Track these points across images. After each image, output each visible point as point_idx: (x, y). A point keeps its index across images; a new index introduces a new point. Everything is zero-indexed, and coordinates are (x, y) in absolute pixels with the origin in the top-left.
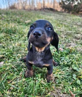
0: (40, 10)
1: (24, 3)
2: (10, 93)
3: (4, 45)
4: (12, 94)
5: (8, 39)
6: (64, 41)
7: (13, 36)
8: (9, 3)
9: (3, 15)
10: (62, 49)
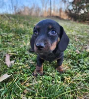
5: (17, 39)
6: (78, 44)
7: (23, 36)
8: (15, 9)
9: (11, 18)
10: (79, 52)
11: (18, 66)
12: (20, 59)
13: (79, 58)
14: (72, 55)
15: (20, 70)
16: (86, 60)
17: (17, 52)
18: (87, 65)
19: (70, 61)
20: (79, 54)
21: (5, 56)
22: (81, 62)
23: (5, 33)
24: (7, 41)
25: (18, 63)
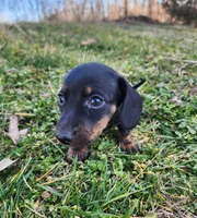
0: (118, 21)
1: (78, 8)
2: (42, 208)
3: (29, 93)
4: (47, 210)
5: (40, 81)
6: (182, 83)
7: (51, 73)
8: (44, 8)
11: (34, 140)
12: (40, 125)
13: (178, 117)
14: (163, 110)
15: (37, 149)
16: (194, 120)
17: (35, 110)
18: (193, 132)
19: (155, 125)
20: (178, 107)
21: (8, 120)
22: (180, 126)
23: (13, 69)
24: (17, 87)
25: (34, 134)
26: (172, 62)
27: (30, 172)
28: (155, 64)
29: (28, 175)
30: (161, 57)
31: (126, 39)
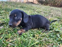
11: (5, 29)
15: (6, 32)
25: (5, 27)
26: (40, 11)
27: (4, 39)
28: (36, 12)
29: (3, 39)
30: (38, 10)
31: (29, 6)
